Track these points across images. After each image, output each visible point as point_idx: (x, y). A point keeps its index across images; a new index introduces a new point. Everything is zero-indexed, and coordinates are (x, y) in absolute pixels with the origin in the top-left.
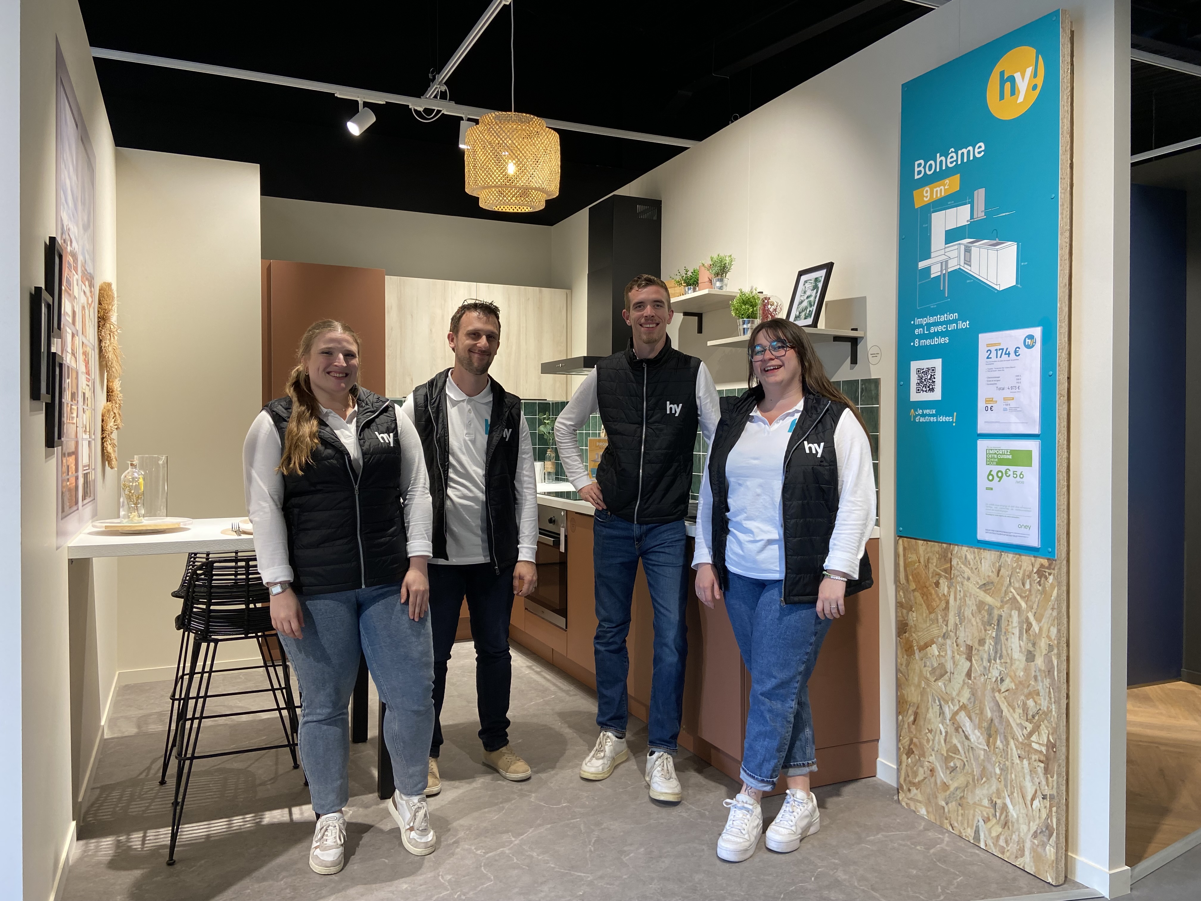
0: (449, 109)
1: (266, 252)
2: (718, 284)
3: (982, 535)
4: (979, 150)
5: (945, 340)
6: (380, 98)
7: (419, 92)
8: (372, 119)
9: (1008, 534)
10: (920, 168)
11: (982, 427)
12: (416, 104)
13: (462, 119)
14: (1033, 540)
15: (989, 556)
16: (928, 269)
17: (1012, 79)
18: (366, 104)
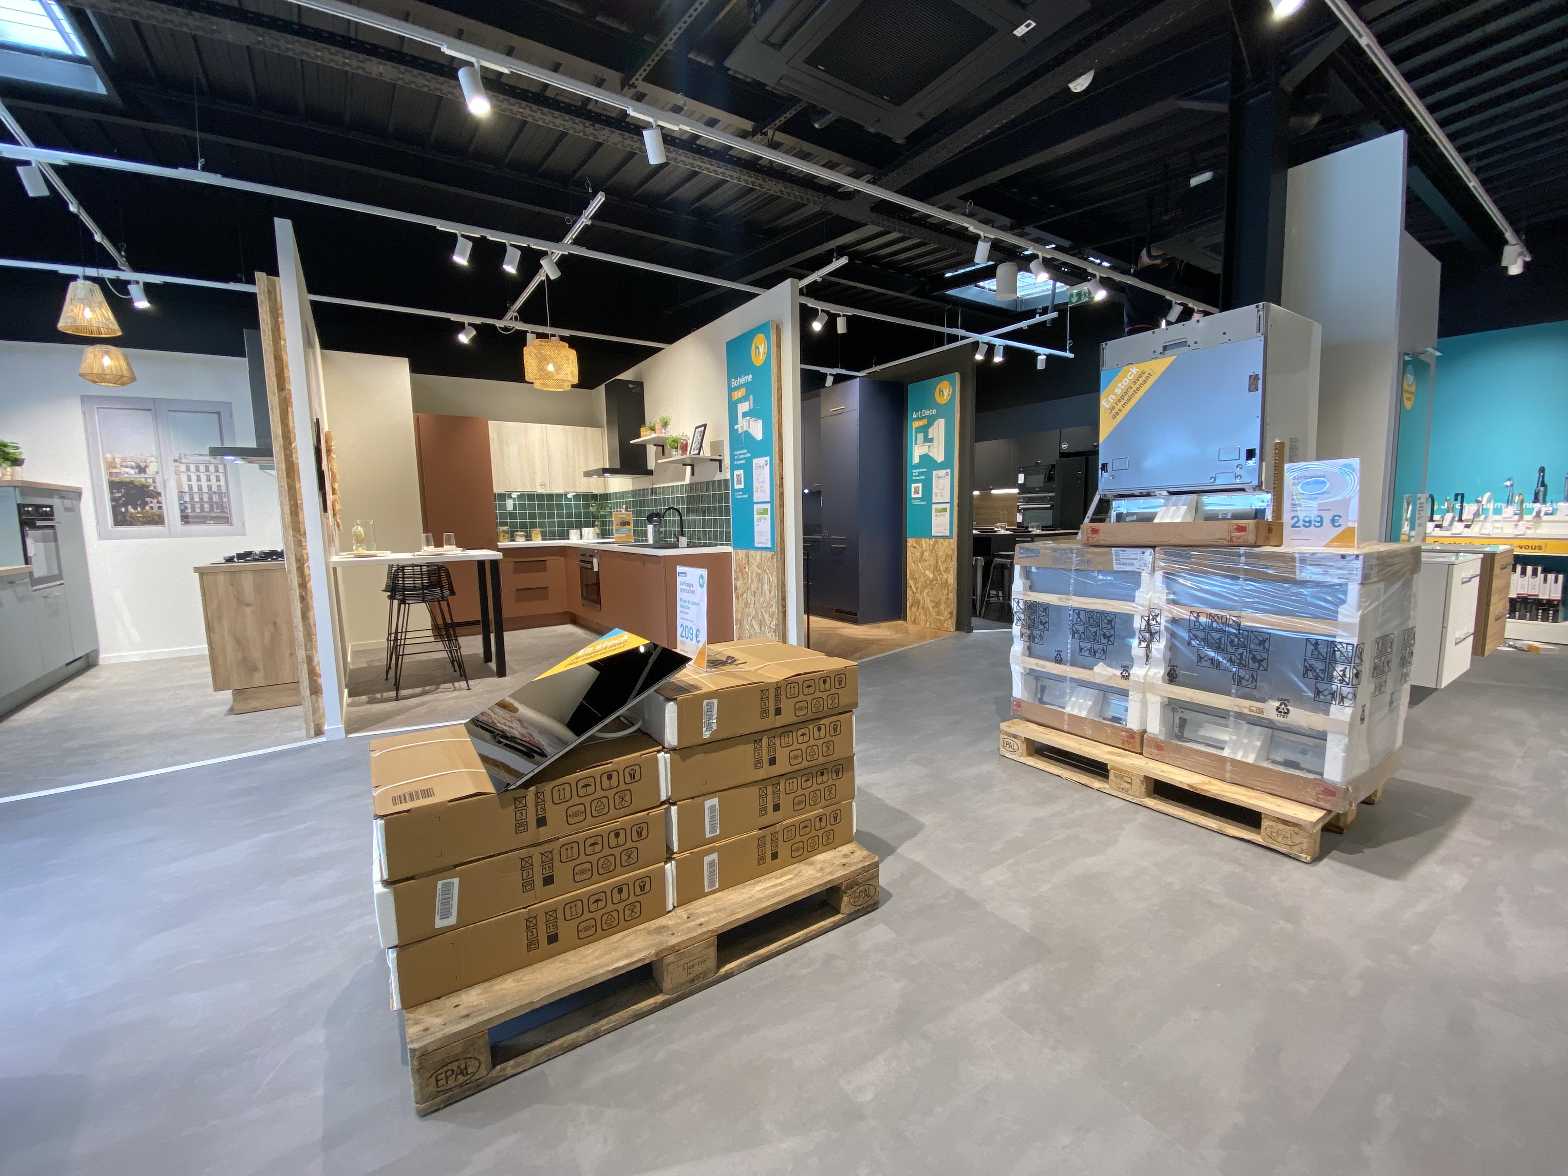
0: (520, 326)
1: (416, 409)
2: (664, 431)
3: (756, 545)
4: (750, 378)
5: (743, 462)
6: (478, 321)
7: (500, 317)
8: (474, 333)
9: (763, 543)
10: (734, 383)
11: (755, 500)
12: (499, 324)
13: (527, 332)
14: (769, 545)
15: (759, 553)
16: (738, 429)
17: (758, 348)
18: (470, 324)
